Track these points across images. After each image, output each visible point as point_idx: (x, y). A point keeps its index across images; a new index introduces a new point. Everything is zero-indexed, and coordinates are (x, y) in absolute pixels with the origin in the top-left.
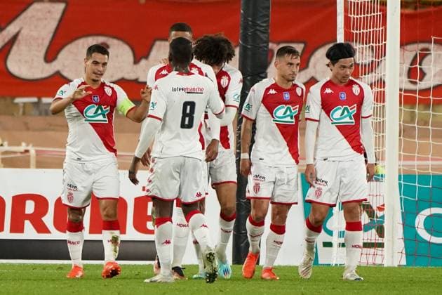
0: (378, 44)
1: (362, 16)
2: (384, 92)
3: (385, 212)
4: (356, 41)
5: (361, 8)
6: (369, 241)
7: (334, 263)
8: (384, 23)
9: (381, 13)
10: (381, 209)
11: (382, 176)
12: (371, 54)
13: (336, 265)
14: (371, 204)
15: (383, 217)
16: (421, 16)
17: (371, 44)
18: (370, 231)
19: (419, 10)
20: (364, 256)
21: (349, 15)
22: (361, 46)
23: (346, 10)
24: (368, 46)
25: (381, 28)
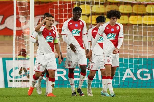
0: (27, 16)
1: (22, 7)
2: (29, 31)
3: (30, 70)
4: (20, 15)
5: (22, 4)
6: (24, 80)
7: (13, 87)
8: (29, 9)
9: (28, 6)
10: (28, 69)
11: (29, 58)
12: (25, 19)
13: (14, 88)
14: (25, 67)
15: (29, 72)
16: (41, 6)
17: (25, 16)
18: (25, 76)
19: (41, 5)
20: (23, 85)
21: (18, 6)
22: (22, 16)
23: (17, 5)
24: (24, 16)
25: (28, 11)
